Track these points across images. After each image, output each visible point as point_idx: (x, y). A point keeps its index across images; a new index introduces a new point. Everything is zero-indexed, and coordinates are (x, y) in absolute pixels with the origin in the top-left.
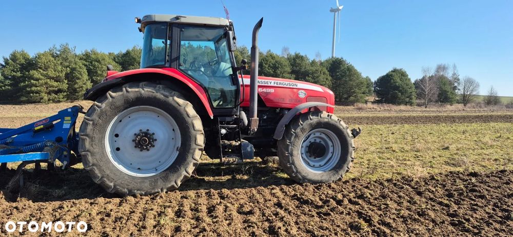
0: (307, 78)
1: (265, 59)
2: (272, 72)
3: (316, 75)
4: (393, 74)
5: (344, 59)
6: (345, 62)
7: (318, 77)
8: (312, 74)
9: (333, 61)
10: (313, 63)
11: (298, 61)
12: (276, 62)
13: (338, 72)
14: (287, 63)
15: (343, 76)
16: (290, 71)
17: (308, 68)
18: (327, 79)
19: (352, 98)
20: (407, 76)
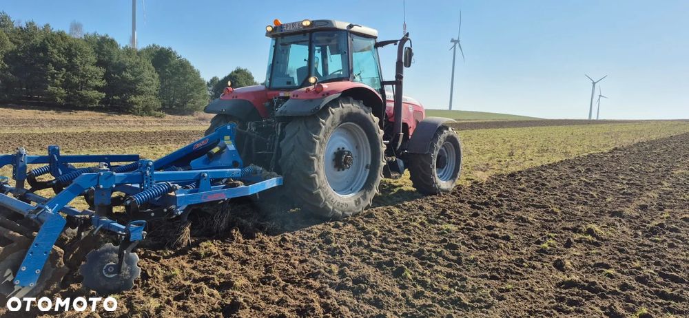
0: (123, 73)
1: (51, 39)
2: (66, 62)
3: (137, 70)
4: (238, 75)
5: (173, 50)
6: (174, 54)
7: (140, 73)
8: (132, 67)
9: (157, 52)
10: (129, 52)
11: (106, 47)
12: (71, 45)
13: (166, 67)
14: (88, 49)
15: (174, 74)
16: (96, 61)
17: (123, 58)
18: (153, 76)
19: (189, 105)
20: (253, 78)
